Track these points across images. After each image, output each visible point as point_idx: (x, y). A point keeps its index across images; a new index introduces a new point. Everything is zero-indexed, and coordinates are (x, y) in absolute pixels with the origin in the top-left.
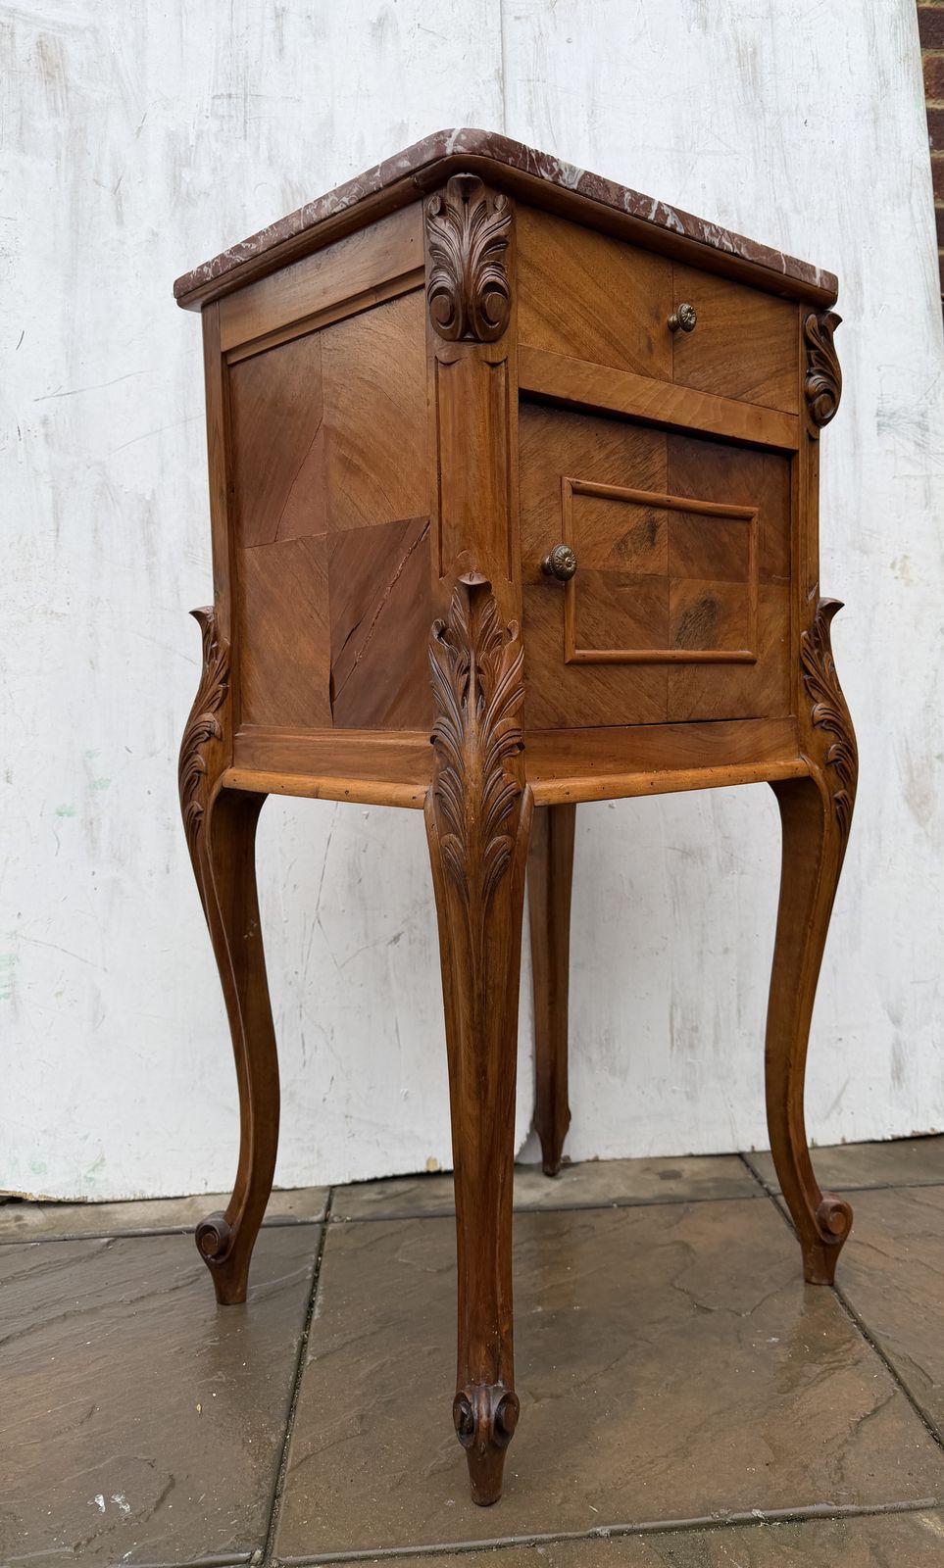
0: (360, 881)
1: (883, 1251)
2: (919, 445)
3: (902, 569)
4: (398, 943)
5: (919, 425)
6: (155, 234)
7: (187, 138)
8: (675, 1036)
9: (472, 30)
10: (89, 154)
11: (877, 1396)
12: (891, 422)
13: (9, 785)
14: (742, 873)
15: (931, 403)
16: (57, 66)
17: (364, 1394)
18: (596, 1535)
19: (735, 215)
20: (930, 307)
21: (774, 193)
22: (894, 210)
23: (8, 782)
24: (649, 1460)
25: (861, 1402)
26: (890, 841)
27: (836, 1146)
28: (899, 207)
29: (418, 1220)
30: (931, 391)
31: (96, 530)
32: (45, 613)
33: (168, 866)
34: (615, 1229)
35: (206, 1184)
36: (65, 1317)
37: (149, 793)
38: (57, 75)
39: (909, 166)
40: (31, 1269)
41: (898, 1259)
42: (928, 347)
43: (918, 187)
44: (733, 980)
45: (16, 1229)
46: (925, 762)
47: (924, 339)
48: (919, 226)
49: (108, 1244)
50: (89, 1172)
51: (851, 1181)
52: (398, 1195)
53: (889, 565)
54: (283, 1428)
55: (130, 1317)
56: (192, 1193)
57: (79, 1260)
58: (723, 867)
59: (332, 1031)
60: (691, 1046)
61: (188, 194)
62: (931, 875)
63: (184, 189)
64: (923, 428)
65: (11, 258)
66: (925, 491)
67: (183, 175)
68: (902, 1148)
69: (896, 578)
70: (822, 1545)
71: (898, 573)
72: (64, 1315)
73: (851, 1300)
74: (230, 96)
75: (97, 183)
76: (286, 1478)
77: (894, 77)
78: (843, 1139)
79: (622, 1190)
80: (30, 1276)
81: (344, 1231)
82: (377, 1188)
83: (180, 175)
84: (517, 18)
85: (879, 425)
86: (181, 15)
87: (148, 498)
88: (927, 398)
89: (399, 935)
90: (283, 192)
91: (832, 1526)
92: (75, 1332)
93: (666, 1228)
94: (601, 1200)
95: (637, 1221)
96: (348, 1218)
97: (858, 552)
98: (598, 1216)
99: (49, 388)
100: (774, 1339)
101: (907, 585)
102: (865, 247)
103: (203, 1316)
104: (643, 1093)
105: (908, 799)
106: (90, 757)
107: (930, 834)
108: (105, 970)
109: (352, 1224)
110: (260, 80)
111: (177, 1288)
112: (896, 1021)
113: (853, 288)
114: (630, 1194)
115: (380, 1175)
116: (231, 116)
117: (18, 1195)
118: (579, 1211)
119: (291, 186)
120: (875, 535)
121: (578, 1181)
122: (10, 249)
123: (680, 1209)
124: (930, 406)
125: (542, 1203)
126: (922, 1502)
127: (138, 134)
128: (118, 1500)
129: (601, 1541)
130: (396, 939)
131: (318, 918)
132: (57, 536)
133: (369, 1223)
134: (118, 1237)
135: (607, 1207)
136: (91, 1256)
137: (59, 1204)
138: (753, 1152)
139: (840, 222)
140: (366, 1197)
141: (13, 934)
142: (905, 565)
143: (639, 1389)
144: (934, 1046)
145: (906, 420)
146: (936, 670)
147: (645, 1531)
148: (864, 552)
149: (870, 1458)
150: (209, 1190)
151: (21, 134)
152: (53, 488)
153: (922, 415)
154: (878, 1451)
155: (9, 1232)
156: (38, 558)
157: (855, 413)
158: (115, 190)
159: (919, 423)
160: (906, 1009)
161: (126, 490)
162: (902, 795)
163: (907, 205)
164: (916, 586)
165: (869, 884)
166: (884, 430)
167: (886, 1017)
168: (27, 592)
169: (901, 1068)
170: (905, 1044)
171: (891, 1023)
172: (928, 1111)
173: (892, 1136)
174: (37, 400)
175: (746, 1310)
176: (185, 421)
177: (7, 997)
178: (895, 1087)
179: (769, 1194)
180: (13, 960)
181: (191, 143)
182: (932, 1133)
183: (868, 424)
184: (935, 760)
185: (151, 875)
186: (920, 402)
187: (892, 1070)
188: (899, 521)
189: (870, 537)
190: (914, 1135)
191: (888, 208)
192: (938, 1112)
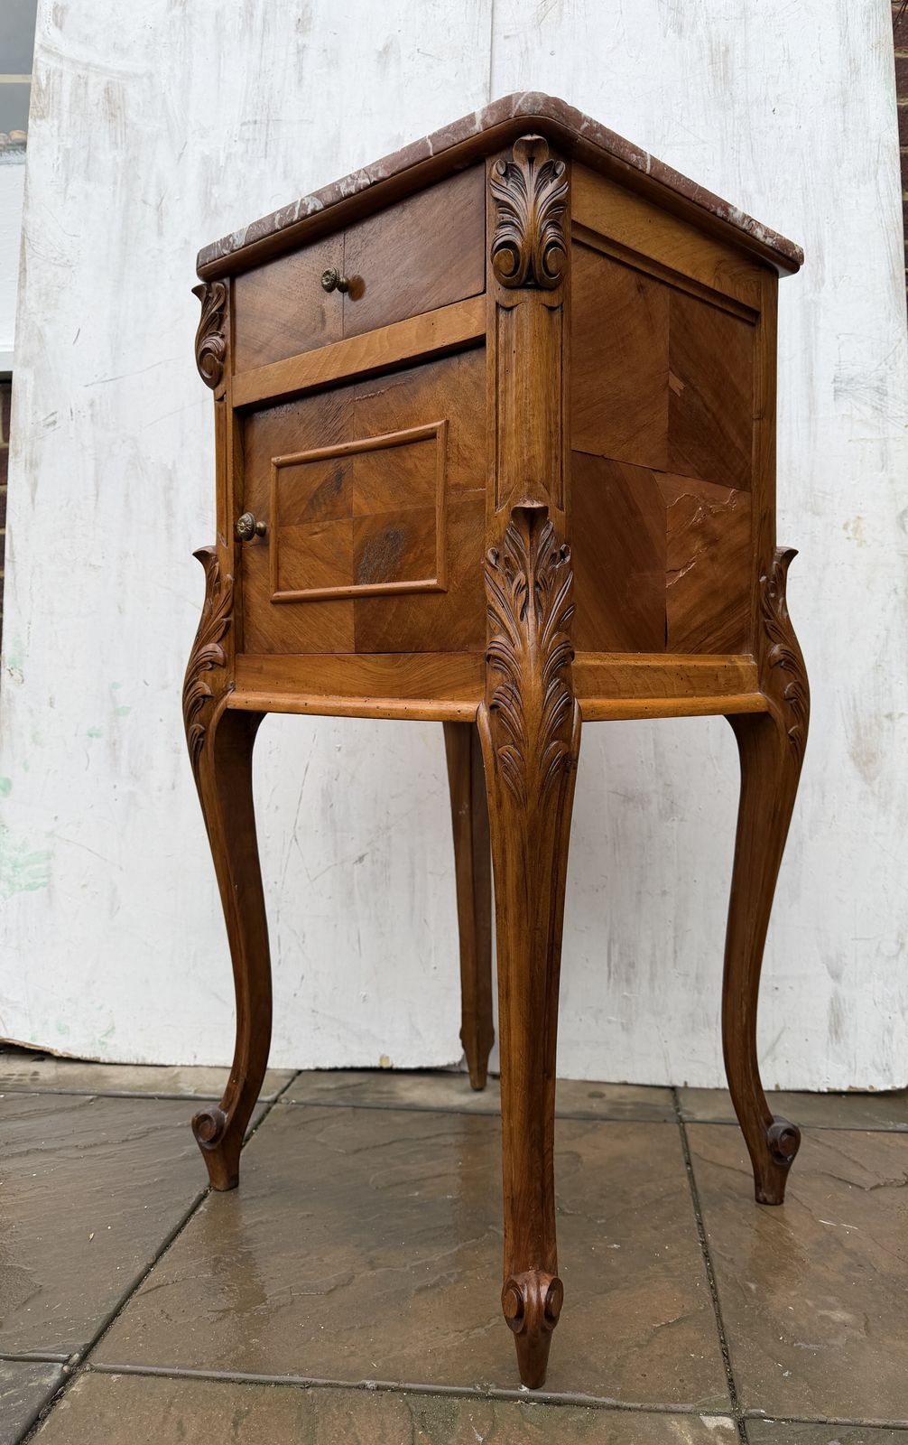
0: (332, 806)
2: (877, 409)
3: (856, 530)
4: (364, 863)
5: (877, 389)
6: (187, 243)
7: (218, 161)
8: (613, 969)
9: (465, 51)
10: (140, 178)
11: (687, 1307)
12: (849, 388)
13: (52, 709)
14: (682, 820)
15: (891, 369)
16: (119, 108)
18: (364, 1387)
20: (893, 277)
21: (740, 176)
22: (859, 187)
23: (51, 706)
24: (446, 1332)
25: (668, 1311)
26: (834, 797)
27: (769, 1091)
28: (865, 184)
29: (351, 1109)
30: (891, 357)
31: (127, 495)
32: (85, 565)
35: (195, 1057)
36: (28, 1152)
37: (161, 720)
38: (118, 115)
39: (876, 145)
40: (22, 1113)
42: (890, 314)
43: (885, 163)
44: (670, 921)
45: (29, 1082)
46: (873, 720)
47: (885, 308)
48: (885, 201)
49: (91, 1100)
50: (102, 1037)
52: (348, 1087)
53: (842, 527)
54: (151, 1261)
55: (79, 1158)
58: (664, 812)
59: (304, 936)
60: (628, 981)
61: (215, 207)
62: (876, 834)
63: (213, 203)
64: (881, 392)
65: (73, 268)
66: (882, 454)
67: (213, 191)
69: (848, 538)
70: (564, 1429)
71: (851, 534)
73: (706, 1221)
74: (255, 122)
75: (144, 202)
76: (133, 1301)
77: (865, 63)
78: (777, 1086)
81: (285, 1111)
83: (211, 192)
84: (507, 37)
85: (836, 391)
86: (220, 57)
87: (170, 467)
88: (886, 364)
89: (363, 856)
91: (582, 1415)
92: (29, 1165)
93: (568, 1139)
96: (294, 1101)
97: (810, 513)
99: (96, 376)
100: (615, 1246)
101: (860, 545)
102: (828, 223)
104: (581, 1020)
105: (855, 757)
106: (116, 688)
107: (876, 793)
108: (121, 869)
109: (296, 1106)
110: (281, 107)
111: (127, 1140)
112: (836, 976)
116: (255, 140)
120: (828, 497)
122: (73, 261)
123: (590, 1125)
124: (889, 372)
126: (680, 1407)
127: (179, 160)
129: (365, 1393)
130: (361, 859)
131: (295, 836)
132: (97, 500)
133: (309, 1107)
134: (100, 1096)
136: (74, 1109)
138: (686, 1087)
139: (804, 202)
140: (319, 1085)
141: (51, 834)
142: (858, 525)
143: (468, 1272)
144: (875, 1004)
145: (864, 385)
146: (888, 630)
147: (409, 1391)
148: (816, 513)
149: (651, 1360)
151: (88, 165)
152: (95, 459)
153: (881, 380)
154: (661, 1356)
155: (25, 1082)
156: (81, 518)
157: (811, 380)
158: (158, 207)
159: (878, 388)
160: (846, 964)
161: (153, 461)
162: (848, 752)
163: (873, 181)
164: (869, 546)
165: (811, 838)
166: (842, 396)
167: (826, 971)
168: (71, 547)
169: (839, 1022)
170: (844, 1000)
171: (829, 977)
172: (867, 1069)
173: (828, 1089)
174: (87, 386)
175: (602, 1218)
176: (203, 401)
177: (44, 886)
178: (832, 1039)
179: (681, 1121)
180: (50, 855)
181: (221, 164)
182: (870, 1090)
183: (824, 389)
184: (884, 720)
185: (160, 790)
186: (880, 368)
187: (831, 1025)
188: (853, 482)
189: (824, 498)
190: (852, 1090)
191: (854, 185)
192: (878, 1070)
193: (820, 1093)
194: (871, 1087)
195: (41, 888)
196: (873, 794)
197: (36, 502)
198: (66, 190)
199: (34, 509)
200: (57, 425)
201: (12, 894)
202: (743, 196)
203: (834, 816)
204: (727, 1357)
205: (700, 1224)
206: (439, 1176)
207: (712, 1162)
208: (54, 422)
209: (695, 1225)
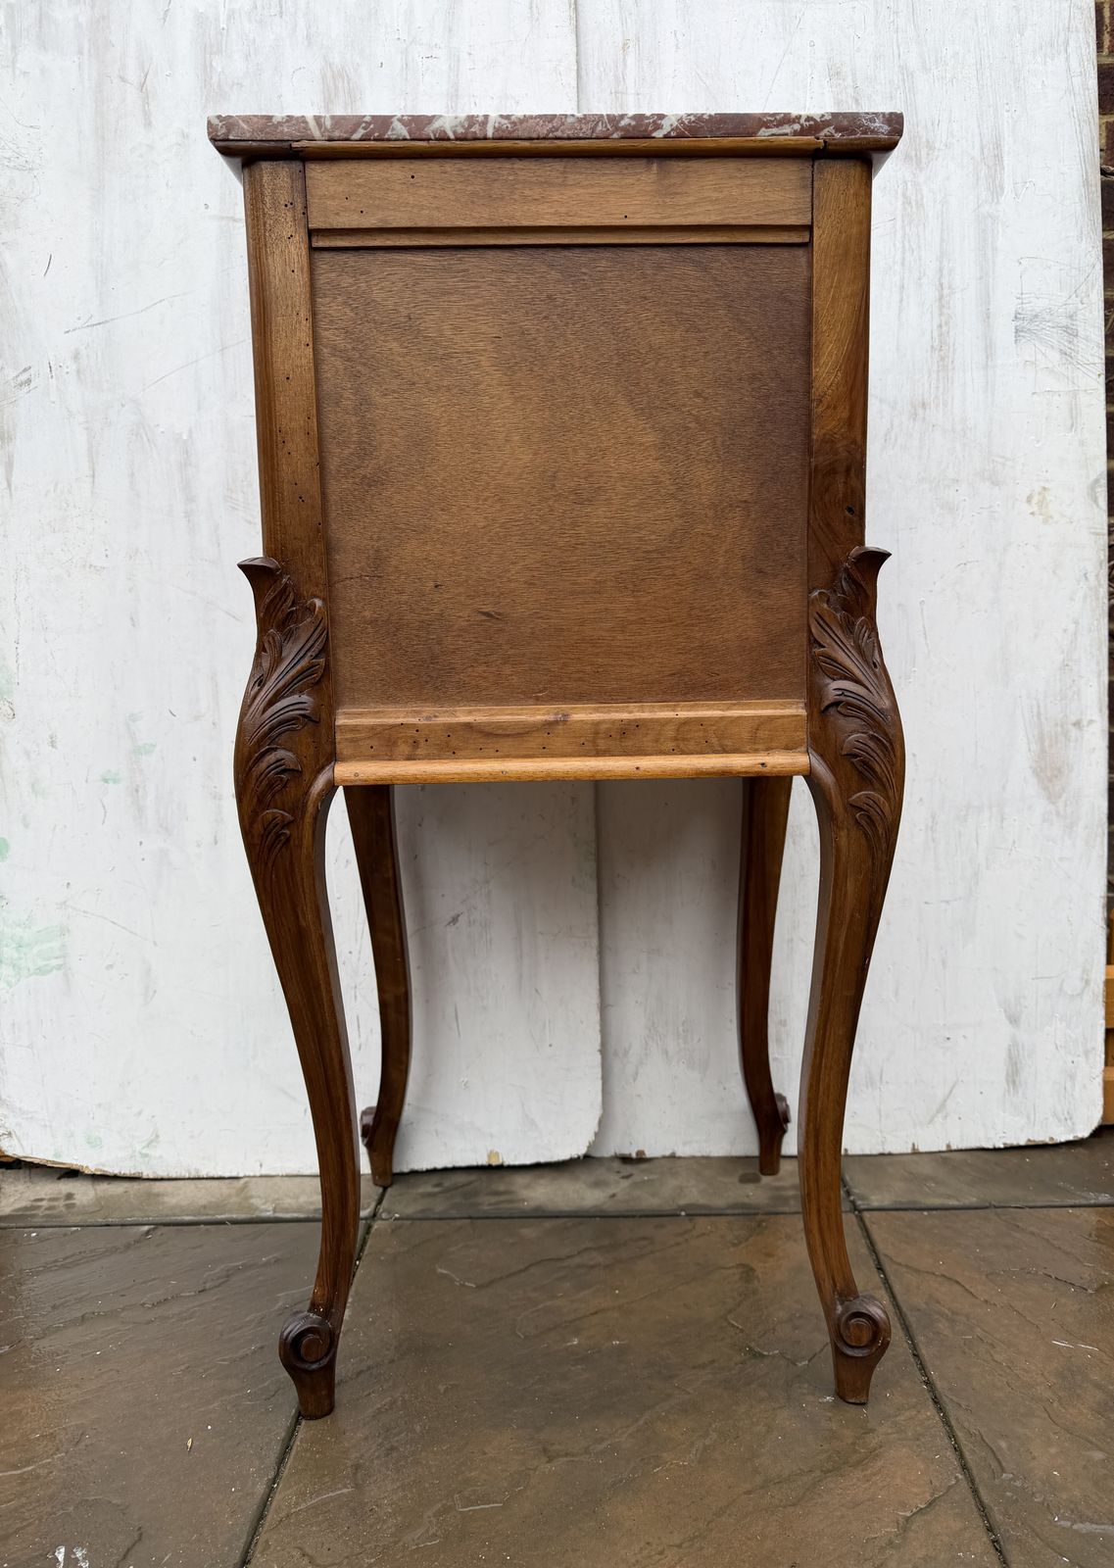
1: (972, 1290)
2: (1066, 353)
3: (1041, 504)
4: (458, 925)
5: (1066, 329)
6: (185, 136)
7: (217, 20)
10: (113, 46)
11: (936, 1484)
12: (1032, 327)
13: (54, 750)
17: (366, 1438)
19: (849, 80)
20: (1086, 183)
21: (899, 48)
22: (1046, 63)
23: (53, 746)
24: (660, 1549)
25: (915, 1490)
26: (1015, 820)
27: (940, 1152)
28: (1054, 59)
29: (468, 1221)
30: (1084, 287)
31: (132, 475)
32: (84, 566)
33: (215, 837)
34: (678, 1244)
36: (84, 1319)
37: (195, 760)
40: (65, 1259)
41: (986, 1301)
42: (1082, 232)
43: (1077, 31)
45: (63, 1209)
46: (1059, 729)
47: (1077, 223)
48: (1077, 81)
49: (148, 1233)
50: (144, 1148)
51: (949, 1197)
52: (456, 1188)
53: (1025, 499)
54: (271, 1475)
55: (149, 1322)
56: (247, 1174)
57: (114, 1250)
60: (779, 1041)
61: (219, 85)
62: (1061, 859)
63: (215, 80)
64: (1072, 331)
65: (35, 174)
66: (1071, 409)
67: (214, 64)
68: (1014, 1159)
69: (1032, 513)
71: (1035, 509)
72: (83, 1316)
73: (927, 1353)
75: (123, 79)
76: (261, 1538)
78: (948, 1146)
79: (694, 1193)
80: (63, 1267)
81: (389, 1231)
82: (435, 1179)
83: (211, 65)
85: (1018, 331)
88: (1077, 296)
89: (459, 914)
90: (324, 77)
93: (734, 1245)
94: (668, 1207)
95: (704, 1234)
96: (397, 1215)
97: (987, 483)
98: (662, 1226)
99: (79, 319)
100: (828, 1398)
101: (1045, 522)
103: (220, 1328)
104: (724, 1089)
105: (1038, 772)
106: (134, 721)
107: (1062, 813)
108: (155, 944)
109: (400, 1222)
111: (204, 1290)
112: (1014, 1020)
113: (991, 164)
114: (702, 1201)
115: (440, 1166)
117: (74, 1167)
118: (643, 1219)
119: (332, 71)
120: (1009, 463)
121: (648, 1181)
122: (33, 162)
123: (754, 1223)
124: (1080, 306)
125: (605, 1207)
127: (164, 18)
128: (79, 1554)
130: (455, 918)
132: (93, 483)
133: (418, 1222)
134: (158, 1225)
135: (674, 1215)
136: (128, 1247)
137: (115, 1178)
139: (978, 80)
140: (421, 1190)
141: (63, 905)
142: (1044, 498)
143: (665, 1454)
144: (1057, 1048)
145: (1050, 324)
146: (1076, 623)
148: (995, 483)
150: (264, 1172)
151: (40, 27)
152: (87, 429)
153: (1071, 317)
155: (54, 1212)
156: (75, 506)
157: (988, 318)
158: (142, 87)
159: (1067, 327)
160: (1026, 1007)
161: (162, 430)
162: (1031, 768)
163: (1063, 56)
164: (1056, 522)
165: (988, 868)
166: (1023, 337)
167: (1003, 1015)
168: (65, 544)
169: (1017, 1071)
170: (1023, 1046)
171: (1007, 1022)
172: (1047, 1119)
173: (1004, 1144)
174: (68, 332)
175: (803, 1359)
176: (223, 349)
177: (58, 969)
178: (1009, 1091)
179: (855, 1208)
180: (64, 931)
181: (223, 25)
182: (1050, 1143)
183: (1004, 329)
184: (1071, 727)
185: (199, 846)
186: (1070, 301)
187: (1007, 1074)
188: (1037, 445)
189: (1004, 465)
190: (1030, 1143)
191: (1039, 60)
192: (1059, 1120)
193: (996, 1150)
194: (1052, 1139)
195: (55, 971)
196: (1058, 814)
197: (13, 488)
198: (14, 63)
199: (11, 495)
200: (33, 385)
201: (19, 980)
202: (903, 74)
203: (1014, 842)
204: (1000, 1552)
205: (916, 1356)
206: (596, 1313)
207: (907, 1266)
208: (29, 381)
209: (911, 1356)
